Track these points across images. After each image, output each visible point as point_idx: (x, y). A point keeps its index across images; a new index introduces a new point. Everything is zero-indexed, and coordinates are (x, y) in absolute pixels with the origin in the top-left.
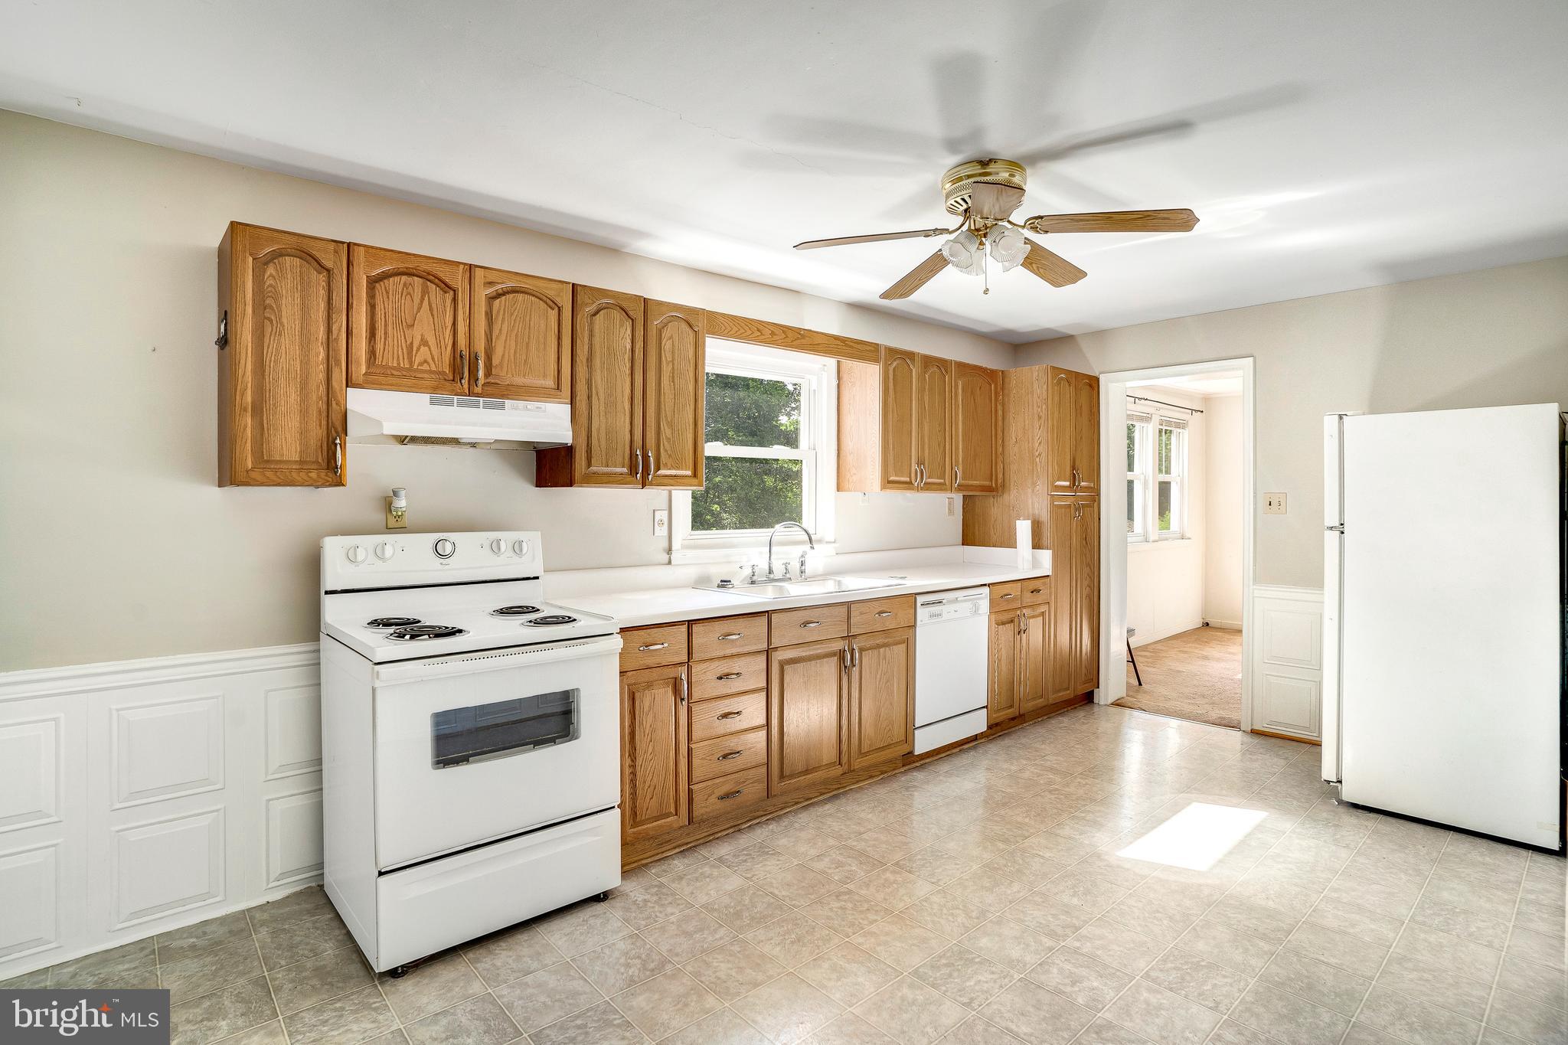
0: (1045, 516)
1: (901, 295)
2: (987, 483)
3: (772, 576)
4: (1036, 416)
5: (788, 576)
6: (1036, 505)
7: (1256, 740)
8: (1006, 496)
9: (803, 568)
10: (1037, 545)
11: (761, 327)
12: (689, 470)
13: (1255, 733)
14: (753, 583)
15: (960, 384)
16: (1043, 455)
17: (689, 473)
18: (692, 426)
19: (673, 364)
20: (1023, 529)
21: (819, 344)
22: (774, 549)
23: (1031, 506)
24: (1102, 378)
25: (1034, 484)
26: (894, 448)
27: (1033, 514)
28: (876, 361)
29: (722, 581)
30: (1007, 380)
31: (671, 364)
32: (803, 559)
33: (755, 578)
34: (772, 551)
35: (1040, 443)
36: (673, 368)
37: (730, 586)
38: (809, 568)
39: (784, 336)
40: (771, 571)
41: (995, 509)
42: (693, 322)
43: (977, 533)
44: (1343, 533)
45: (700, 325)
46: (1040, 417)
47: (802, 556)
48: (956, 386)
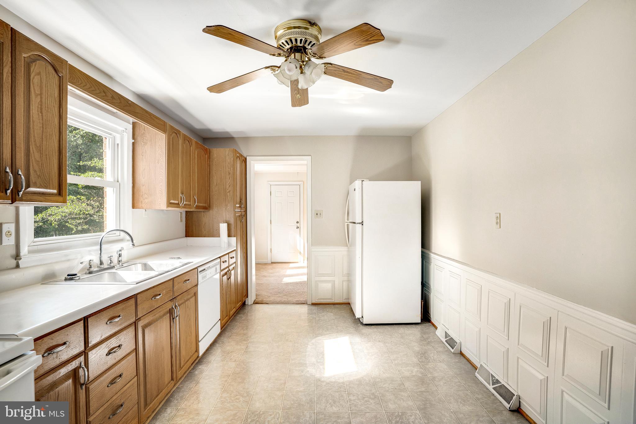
0: (232, 221)
1: (218, 91)
2: (204, 205)
3: (102, 266)
4: (227, 173)
5: (112, 265)
6: (228, 216)
7: (314, 308)
8: (211, 211)
9: (120, 259)
10: (229, 235)
11: (106, 91)
12: (55, 189)
13: (313, 304)
14: (90, 273)
15: (196, 151)
16: (231, 192)
17: (55, 191)
18: (57, 154)
19: (41, 98)
20: (223, 228)
21: (138, 113)
22: (103, 246)
23: (225, 216)
24: (247, 158)
25: (226, 206)
26: (172, 183)
27: (226, 220)
28: (164, 131)
29: (68, 275)
30: (212, 154)
31: (39, 97)
32: (120, 253)
33: (92, 269)
34: (102, 249)
35: (230, 186)
36: (41, 101)
37: (77, 278)
38: (124, 258)
39: (119, 101)
40: (101, 263)
41: (206, 218)
42: (58, 68)
43: (194, 231)
44: (362, 225)
45: (64, 72)
46: (229, 174)
47: (120, 251)
48: (195, 152)
